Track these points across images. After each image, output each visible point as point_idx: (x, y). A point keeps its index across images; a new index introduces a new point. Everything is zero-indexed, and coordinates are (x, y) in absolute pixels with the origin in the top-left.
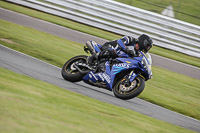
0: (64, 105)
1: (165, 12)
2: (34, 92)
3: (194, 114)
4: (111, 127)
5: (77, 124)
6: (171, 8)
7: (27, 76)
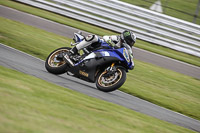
0: (52, 100)
1: (153, 7)
2: (22, 87)
3: (181, 109)
4: (99, 122)
5: (66, 118)
6: (159, 3)
7: (15, 70)
